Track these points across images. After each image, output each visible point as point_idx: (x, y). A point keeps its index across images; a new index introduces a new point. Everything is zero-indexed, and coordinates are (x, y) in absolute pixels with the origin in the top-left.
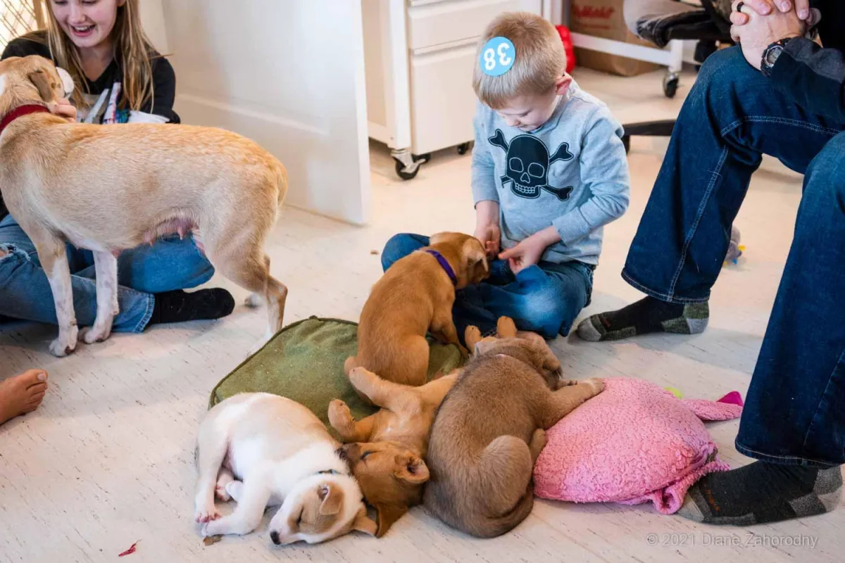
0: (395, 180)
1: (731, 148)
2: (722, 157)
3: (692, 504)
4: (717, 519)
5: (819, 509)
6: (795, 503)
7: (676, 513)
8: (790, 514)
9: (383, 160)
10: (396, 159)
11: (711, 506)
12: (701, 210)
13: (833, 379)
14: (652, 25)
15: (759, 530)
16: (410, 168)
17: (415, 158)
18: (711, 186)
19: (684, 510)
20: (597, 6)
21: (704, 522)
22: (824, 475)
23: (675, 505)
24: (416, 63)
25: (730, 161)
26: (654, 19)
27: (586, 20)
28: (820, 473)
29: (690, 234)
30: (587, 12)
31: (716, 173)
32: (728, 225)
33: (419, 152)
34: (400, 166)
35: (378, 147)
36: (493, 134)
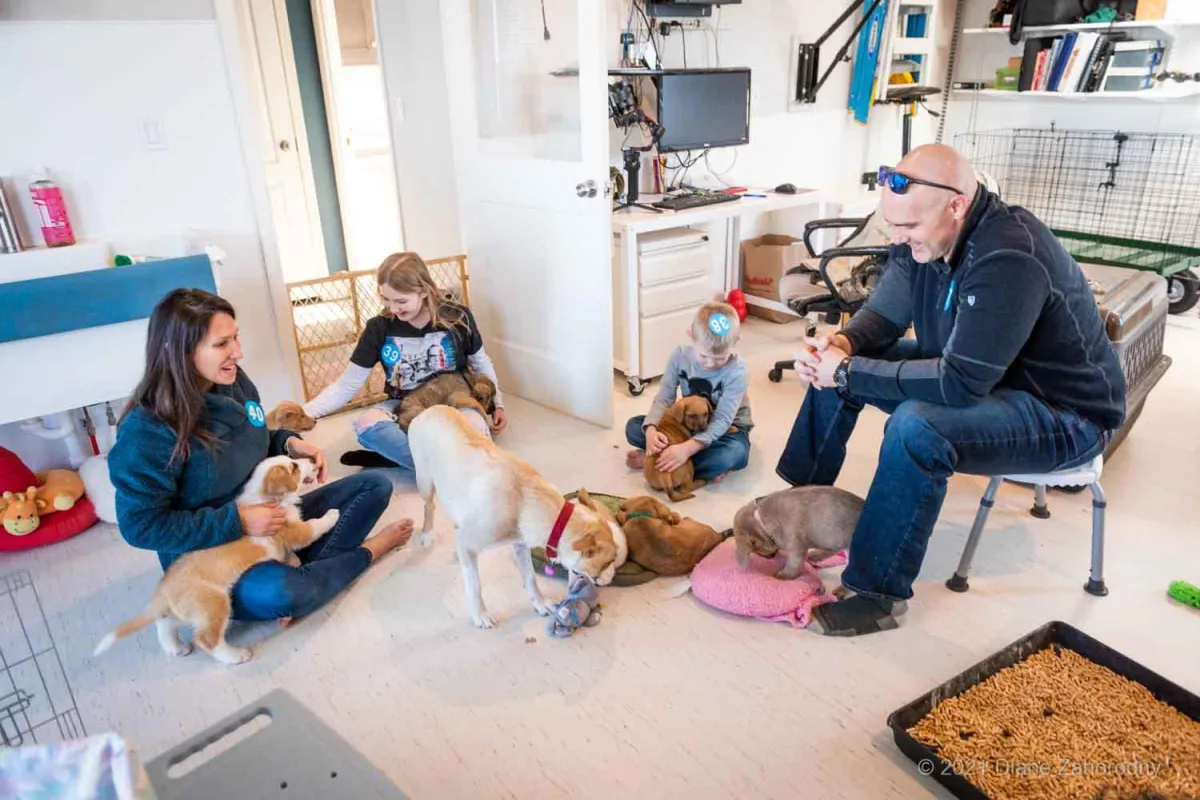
0: (628, 396)
1: (846, 400)
2: (840, 404)
3: (816, 623)
4: (833, 632)
5: (895, 626)
6: (881, 622)
7: (805, 627)
8: (877, 628)
9: (621, 381)
10: (630, 383)
11: (828, 624)
12: (827, 436)
13: (901, 548)
14: (798, 302)
15: (856, 639)
16: (638, 388)
17: (642, 382)
18: (833, 421)
19: (811, 625)
20: (762, 277)
21: (825, 634)
22: (897, 605)
23: (805, 620)
24: (643, 321)
25: (845, 407)
26: (798, 299)
27: (753, 286)
28: (895, 604)
29: (821, 450)
30: (756, 281)
31: (836, 414)
32: (844, 445)
33: (644, 378)
34: (632, 387)
35: (618, 373)
36: (680, 373)
